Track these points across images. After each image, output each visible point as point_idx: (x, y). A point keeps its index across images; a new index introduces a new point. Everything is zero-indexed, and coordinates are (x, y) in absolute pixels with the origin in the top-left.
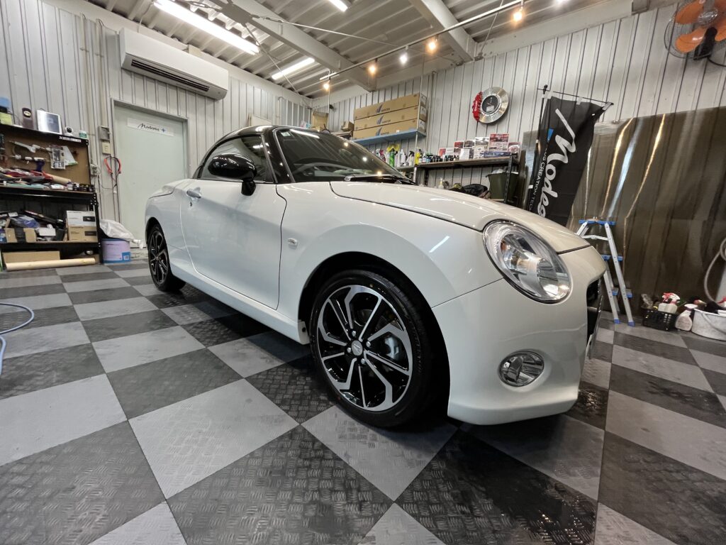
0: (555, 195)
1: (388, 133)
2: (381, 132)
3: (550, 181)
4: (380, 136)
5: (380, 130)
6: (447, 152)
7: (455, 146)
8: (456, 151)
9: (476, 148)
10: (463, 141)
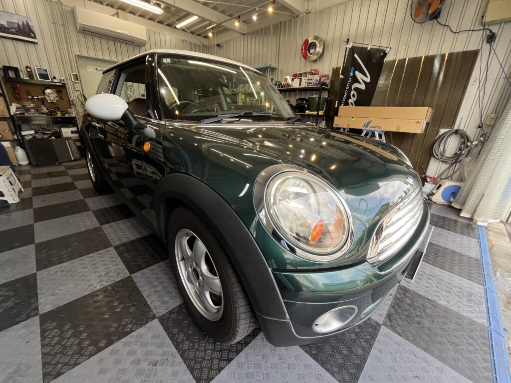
6: (288, 80)
7: (293, 76)
8: (293, 80)
9: (303, 79)
10: (298, 73)
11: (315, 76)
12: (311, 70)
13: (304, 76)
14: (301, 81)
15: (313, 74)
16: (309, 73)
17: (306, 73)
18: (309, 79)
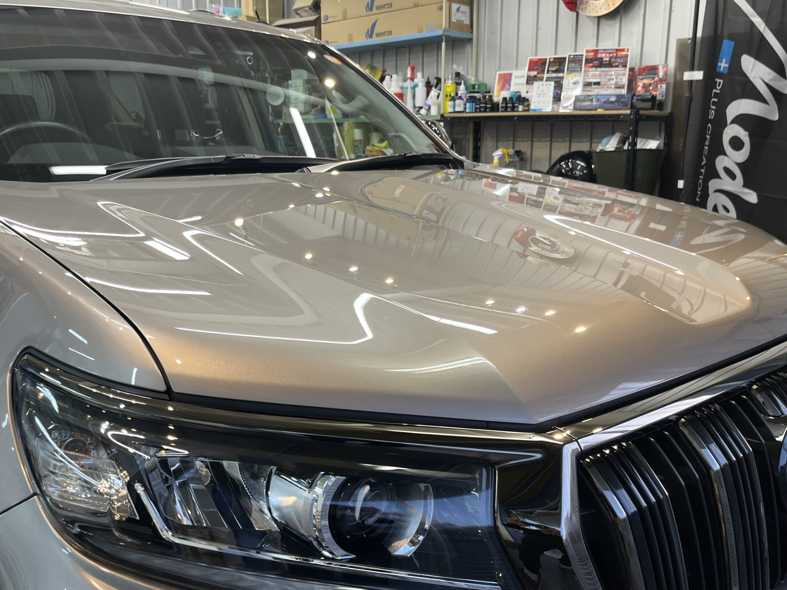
0: (752, 197)
1: (390, 33)
2: (376, 31)
3: (738, 164)
4: (376, 40)
5: (374, 26)
6: (514, 81)
7: (530, 69)
8: (530, 80)
9: (568, 79)
10: (549, 55)
11: (613, 71)
12: (596, 52)
13: (570, 71)
14: (559, 86)
15: (601, 64)
16: (588, 61)
17: (576, 60)
18: (588, 84)
